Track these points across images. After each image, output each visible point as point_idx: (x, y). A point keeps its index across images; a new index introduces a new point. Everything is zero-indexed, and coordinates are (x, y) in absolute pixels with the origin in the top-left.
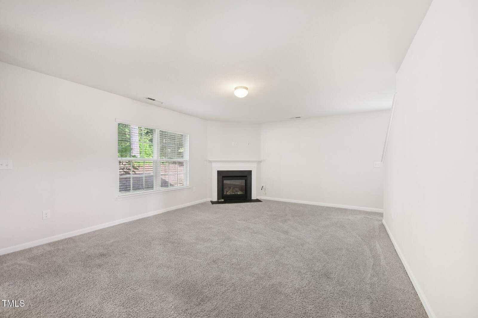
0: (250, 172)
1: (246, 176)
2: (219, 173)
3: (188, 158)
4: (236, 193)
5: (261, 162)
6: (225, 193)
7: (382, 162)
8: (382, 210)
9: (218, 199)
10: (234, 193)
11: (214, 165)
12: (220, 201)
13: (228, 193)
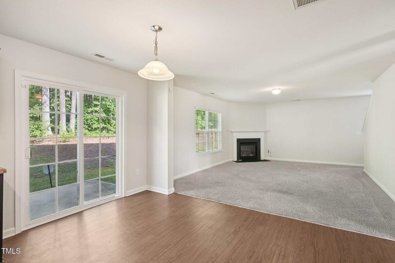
0: (259, 140)
1: (257, 143)
2: (238, 140)
3: (221, 130)
4: (249, 155)
5: (267, 132)
6: (241, 156)
7: (362, 131)
8: (363, 165)
9: (238, 159)
10: (247, 156)
11: (234, 134)
12: (239, 161)
13: (244, 155)
